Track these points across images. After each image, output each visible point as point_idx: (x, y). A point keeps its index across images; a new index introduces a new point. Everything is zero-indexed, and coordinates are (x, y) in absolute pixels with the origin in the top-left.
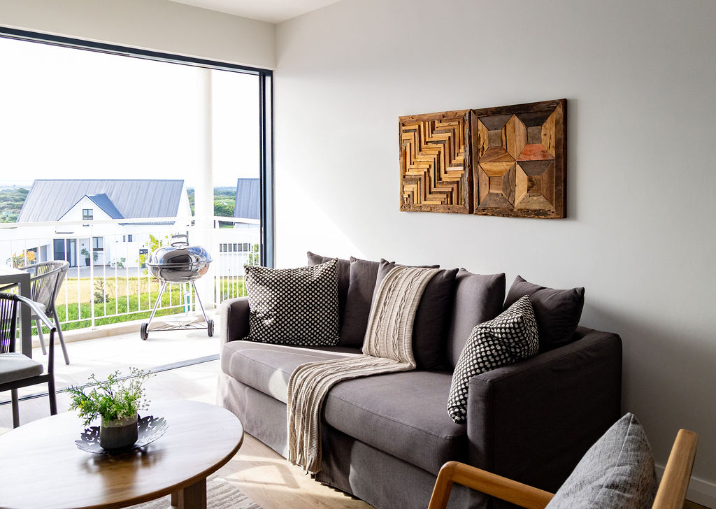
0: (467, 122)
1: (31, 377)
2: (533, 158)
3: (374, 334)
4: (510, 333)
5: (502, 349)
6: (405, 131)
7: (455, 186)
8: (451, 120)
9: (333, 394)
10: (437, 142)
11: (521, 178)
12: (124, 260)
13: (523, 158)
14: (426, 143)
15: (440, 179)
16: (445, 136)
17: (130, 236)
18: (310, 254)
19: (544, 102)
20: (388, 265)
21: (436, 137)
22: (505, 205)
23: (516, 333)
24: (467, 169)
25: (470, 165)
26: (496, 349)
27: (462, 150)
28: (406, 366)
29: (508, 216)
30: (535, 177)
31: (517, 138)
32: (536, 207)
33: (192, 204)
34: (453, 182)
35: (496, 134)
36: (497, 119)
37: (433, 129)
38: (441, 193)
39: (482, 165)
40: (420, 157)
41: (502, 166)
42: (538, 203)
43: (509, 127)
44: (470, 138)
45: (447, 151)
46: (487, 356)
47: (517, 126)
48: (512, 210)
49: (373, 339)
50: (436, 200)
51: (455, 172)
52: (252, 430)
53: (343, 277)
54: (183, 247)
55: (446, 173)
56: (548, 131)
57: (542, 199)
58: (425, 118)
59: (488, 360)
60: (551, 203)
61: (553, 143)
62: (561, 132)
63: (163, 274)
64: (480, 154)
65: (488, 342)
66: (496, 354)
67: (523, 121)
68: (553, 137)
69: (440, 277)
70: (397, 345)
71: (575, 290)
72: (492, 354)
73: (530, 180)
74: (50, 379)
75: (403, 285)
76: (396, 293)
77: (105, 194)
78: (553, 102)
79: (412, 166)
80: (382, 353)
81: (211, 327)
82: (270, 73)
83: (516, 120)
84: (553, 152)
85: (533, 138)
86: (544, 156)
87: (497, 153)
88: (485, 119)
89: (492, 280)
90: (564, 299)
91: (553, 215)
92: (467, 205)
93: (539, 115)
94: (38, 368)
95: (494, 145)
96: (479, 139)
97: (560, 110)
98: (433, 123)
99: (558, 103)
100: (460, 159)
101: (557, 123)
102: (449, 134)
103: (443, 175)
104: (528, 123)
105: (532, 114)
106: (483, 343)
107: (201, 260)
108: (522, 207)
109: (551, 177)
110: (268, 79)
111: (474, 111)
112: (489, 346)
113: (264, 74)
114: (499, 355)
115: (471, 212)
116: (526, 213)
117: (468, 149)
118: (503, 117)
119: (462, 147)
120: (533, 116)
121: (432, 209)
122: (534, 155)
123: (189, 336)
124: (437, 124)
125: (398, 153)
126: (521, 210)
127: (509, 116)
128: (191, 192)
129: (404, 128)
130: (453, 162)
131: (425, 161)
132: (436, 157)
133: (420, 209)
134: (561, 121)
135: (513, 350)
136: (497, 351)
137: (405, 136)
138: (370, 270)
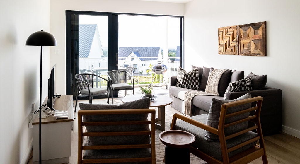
0: (237, 29)
1: (129, 88)
2: (256, 39)
3: (208, 87)
4: (241, 83)
5: (238, 88)
6: (220, 32)
7: (234, 47)
8: (233, 28)
9: (195, 98)
10: (229, 35)
11: (253, 45)
12: (142, 72)
13: (253, 39)
14: (226, 35)
15: (230, 45)
16: (231, 33)
17: (144, 64)
18: (192, 66)
19: (259, 23)
20: (213, 69)
21: (229, 33)
22: (248, 52)
23: (243, 83)
24: (237, 42)
25: (238, 41)
26: (236, 87)
27: (236, 37)
28: (216, 95)
29: (249, 55)
30: (257, 44)
31: (252, 33)
32: (257, 53)
33: (162, 55)
34: (233, 46)
35: (245, 32)
36: (246, 28)
37: (228, 31)
38: (230, 49)
39: (242, 41)
40: (224, 39)
41: (247, 41)
42: (258, 51)
43: (249, 30)
44: (238, 33)
45: (232, 37)
46: (233, 89)
47: (251, 29)
48: (250, 54)
49: (208, 88)
50: (228, 51)
51: (234, 43)
52: (176, 108)
53: (201, 72)
54: (160, 64)
55: (231, 43)
56: (261, 31)
57: (259, 50)
58: (225, 28)
59: (234, 90)
60: (262, 51)
61: (262, 34)
62: (264, 31)
63: (155, 72)
64: (241, 38)
65: (234, 85)
66: (236, 89)
67: (253, 28)
68: (262, 32)
69: (227, 72)
70: (214, 89)
71: (264, 75)
72: (235, 89)
73: (255, 45)
74: (133, 89)
75: (216, 74)
76: (214, 76)
77: (137, 52)
78: (262, 22)
79: (222, 42)
80: (210, 92)
81: (167, 86)
82: (183, 17)
83: (251, 28)
84: (262, 37)
85: (256, 33)
86: (259, 38)
87: (246, 37)
88: (242, 28)
89: (240, 72)
90: (260, 78)
91: (262, 55)
92: (237, 52)
93: (258, 26)
94: (131, 87)
95: (245, 35)
96: (240, 34)
97: (264, 25)
98: (228, 29)
99: (263, 23)
100: (235, 39)
101: (263, 28)
102: (232, 32)
103: (230, 44)
104: (254, 29)
105: (255, 26)
106: (233, 86)
107: (165, 68)
108: (253, 53)
109: (261, 44)
110: (183, 18)
111: (239, 26)
112: (234, 87)
113: (182, 17)
114: (237, 89)
115: (239, 54)
116: (255, 55)
117: (237, 36)
118: (248, 27)
119: (236, 36)
120: (256, 27)
121: (227, 54)
122: (257, 38)
123: (162, 89)
124: (229, 30)
125: (218, 38)
126: (253, 54)
127: (249, 27)
128: (162, 51)
129: (219, 31)
130: (233, 40)
131: (225, 40)
132: (228, 39)
133: (224, 54)
134: (264, 28)
135: (241, 88)
136: (236, 88)
137: (220, 33)
138: (208, 70)
